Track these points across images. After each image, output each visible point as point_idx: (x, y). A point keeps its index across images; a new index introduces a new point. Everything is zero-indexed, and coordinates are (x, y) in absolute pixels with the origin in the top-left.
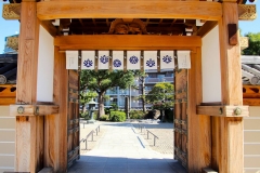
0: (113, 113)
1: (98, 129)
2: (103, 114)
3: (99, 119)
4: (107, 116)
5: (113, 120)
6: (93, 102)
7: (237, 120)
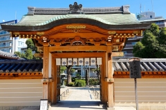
0: (77, 81)
1: (67, 91)
2: (70, 82)
3: (68, 85)
4: (73, 83)
5: (77, 86)
6: (64, 74)
7: (111, 83)
